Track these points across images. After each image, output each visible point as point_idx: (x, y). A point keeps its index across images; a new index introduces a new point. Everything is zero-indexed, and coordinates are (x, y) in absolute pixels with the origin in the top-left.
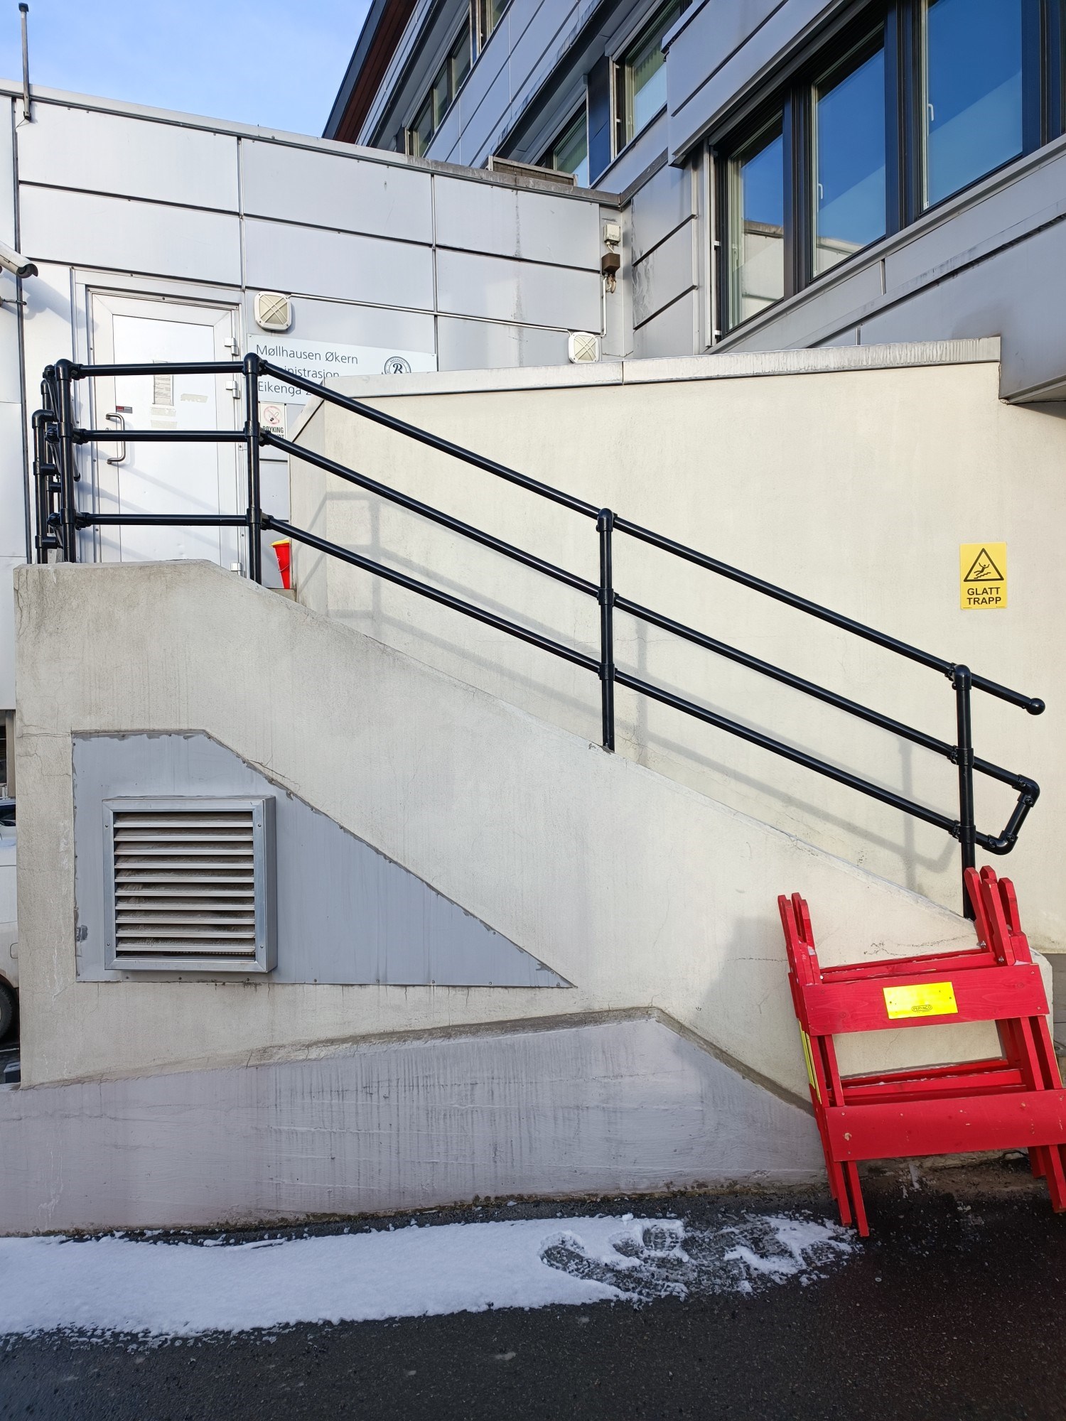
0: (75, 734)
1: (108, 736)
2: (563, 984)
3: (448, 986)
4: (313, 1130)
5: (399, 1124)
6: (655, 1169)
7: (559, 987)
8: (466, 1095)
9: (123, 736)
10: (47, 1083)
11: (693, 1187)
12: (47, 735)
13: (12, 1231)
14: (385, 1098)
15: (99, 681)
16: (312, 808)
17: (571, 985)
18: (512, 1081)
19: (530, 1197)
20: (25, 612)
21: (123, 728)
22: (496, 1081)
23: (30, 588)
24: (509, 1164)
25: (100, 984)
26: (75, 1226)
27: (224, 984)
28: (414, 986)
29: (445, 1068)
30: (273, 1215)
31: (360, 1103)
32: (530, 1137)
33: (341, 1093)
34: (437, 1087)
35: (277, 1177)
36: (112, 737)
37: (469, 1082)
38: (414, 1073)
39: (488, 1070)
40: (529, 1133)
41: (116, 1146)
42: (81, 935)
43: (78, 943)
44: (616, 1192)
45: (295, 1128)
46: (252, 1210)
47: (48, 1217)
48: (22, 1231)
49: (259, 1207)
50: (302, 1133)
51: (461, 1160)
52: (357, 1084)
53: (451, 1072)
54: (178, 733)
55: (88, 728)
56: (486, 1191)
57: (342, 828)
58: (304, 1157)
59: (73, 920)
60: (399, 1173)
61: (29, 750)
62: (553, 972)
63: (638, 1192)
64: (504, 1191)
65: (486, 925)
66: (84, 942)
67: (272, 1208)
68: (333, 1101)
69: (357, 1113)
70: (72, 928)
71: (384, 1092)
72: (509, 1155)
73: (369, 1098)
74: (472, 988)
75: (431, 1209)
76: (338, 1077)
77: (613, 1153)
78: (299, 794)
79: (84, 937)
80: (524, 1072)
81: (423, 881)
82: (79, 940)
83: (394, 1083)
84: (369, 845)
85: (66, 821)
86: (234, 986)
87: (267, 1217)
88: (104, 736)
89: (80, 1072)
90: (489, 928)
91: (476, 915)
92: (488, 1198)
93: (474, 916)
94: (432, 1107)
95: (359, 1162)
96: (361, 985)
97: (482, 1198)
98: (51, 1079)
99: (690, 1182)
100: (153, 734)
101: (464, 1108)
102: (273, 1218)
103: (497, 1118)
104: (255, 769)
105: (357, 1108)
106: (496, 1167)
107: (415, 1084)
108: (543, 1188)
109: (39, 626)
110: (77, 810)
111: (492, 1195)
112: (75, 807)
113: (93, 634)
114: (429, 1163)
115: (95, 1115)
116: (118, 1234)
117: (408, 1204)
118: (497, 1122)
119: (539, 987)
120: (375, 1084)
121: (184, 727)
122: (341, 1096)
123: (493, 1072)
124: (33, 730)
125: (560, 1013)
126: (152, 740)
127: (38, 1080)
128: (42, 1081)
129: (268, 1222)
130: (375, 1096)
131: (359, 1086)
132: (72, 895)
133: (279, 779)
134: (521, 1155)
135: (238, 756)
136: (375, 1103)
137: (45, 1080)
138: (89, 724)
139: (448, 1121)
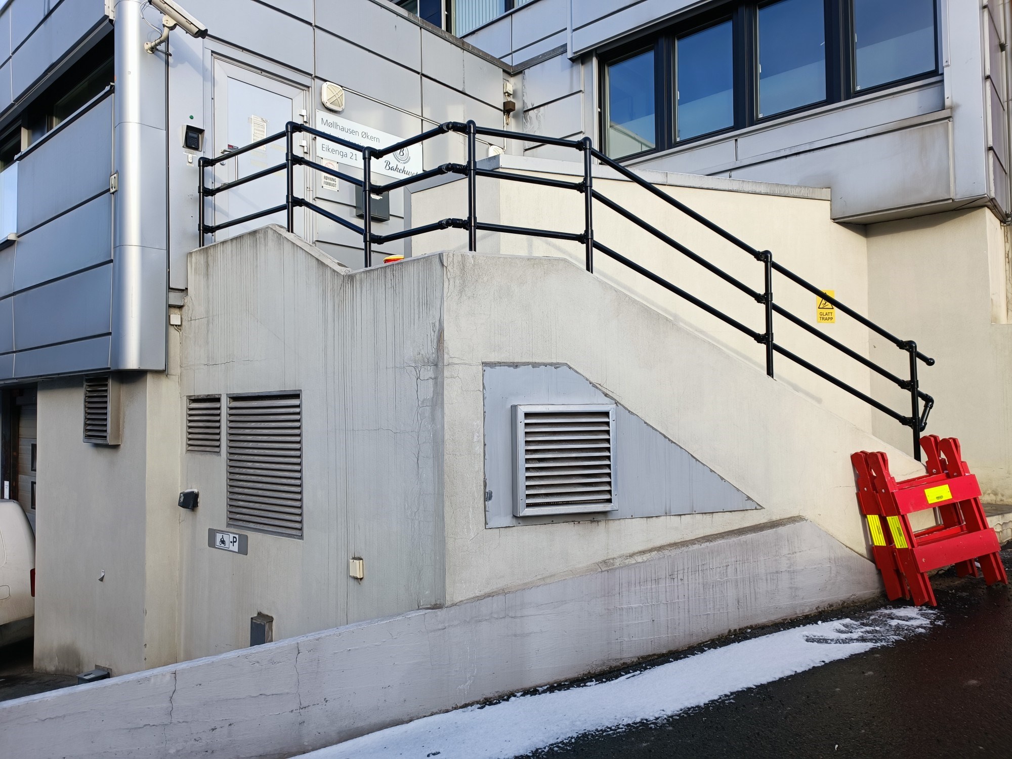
0: (485, 364)
1: (507, 365)
2: (758, 507)
3: (702, 513)
4: (641, 605)
5: (688, 595)
6: (812, 600)
7: (756, 509)
8: (724, 573)
9: (517, 366)
10: (464, 600)
11: (827, 608)
12: (465, 364)
13: (435, 710)
14: (681, 580)
15: (500, 330)
16: (629, 411)
17: (762, 508)
18: (746, 562)
19: (756, 626)
20: (451, 282)
21: (516, 361)
22: (738, 563)
23: (455, 266)
24: (745, 609)
25: (501, 529)
26: (484, 697)
27: (579, 523)
28: (685, 515)
29: (713, 558)
30: (618, 662)
31: (667, 585)
32: (755, 592)
33: (657, 581)
34: (708, 570)
35: (620, 638)
36: (509, 366)
37: (725, 565)
38: (697, 563)
39: (734, 557)
40: (755, 590)
41: (515, 636)
42: (488, 497)
43: (486, 502)
44: (795, 616)
45: (631, 605)
46: (605, 661)
47: (465, 694)
48: (444, 708)
49: (610, 658)
50: (635, 608)
51: (721, 611)
52: (666, 574)
53: (716, 561)
54: (551, 364)
55: (493, 361)
56: (735, 626)
57: (645, 423)
58: (637, 622)
59: (482, 487)
60: (690, 623)
61: (453, 374)
62: (753, 501)
63: (805, 614)
64: (744, 624)
65: (721, 477)
66: (490, 502)
67: (618, 658)
68: (653, 586)
69: (666, 591)
70: (482, 493)
71: (680, 576)
72: (745, 604)
73: (673, 581)
74: (715, 514)
75: (707, 642)
76: (655, 571)
77: (793, 595)
78: (622, 403)
79: (490, 498)
80: (751, 557)
81: (689, 453)
82: (487, 501)
83: (686, 571)
84: (660, 433)
85: (478, 422)
86: (585, 523)
87: (614, 664)
88: (504, 366)
89: (488, 590)
90: (722, 479)
91: (715, 471)
92: (735, 630)
93: (715, 473)
94: (706, 582)
95: (668, 620)
96: (657, 517)
97: (732, 630)
98: (467, 598)
99: (826, 604)
100: (535, 365)
101: (722, 580)
102: (618, 664)
103: (739, 583)
104: (597, 388)
105: (666, 588)
106: (739, 611)
107: (697, 570)
108: (762, 620)
109: (461, 292)
110: (486, 414)
111: (737, 627)
112: (484, 412)
113: (497, 300)
114: (705, 615)
115: (501, 617)
116: (519, 694)
117: (694, 641)
118: (739, 586)
119: (747, 510)
120: (676, 573)
121: (554, 361)
122: (657, 583)
123: (736, 558)
124: (456, 361)
125: (758, 523)
126: (535, 369)
127: (457, 599)
128: (461, 599)
129: (615, 667)
130: (676, 580)
131: (667, 575)
132: (482, 470)
133: (610, 394)
134: (751, 603)
135: (587, 380)
136: (676, 584)
137: (463, 599)
138: (493, 358)
139: (714, 589)
